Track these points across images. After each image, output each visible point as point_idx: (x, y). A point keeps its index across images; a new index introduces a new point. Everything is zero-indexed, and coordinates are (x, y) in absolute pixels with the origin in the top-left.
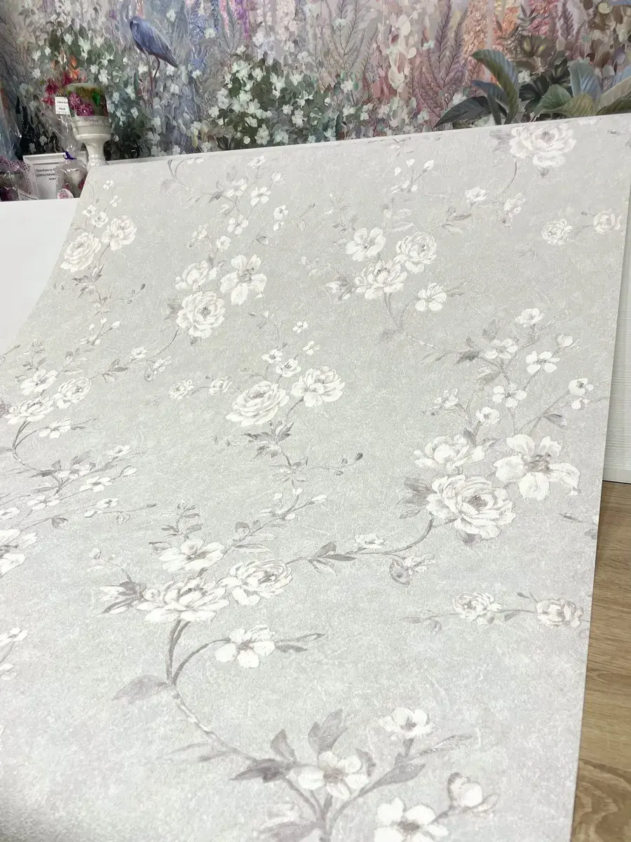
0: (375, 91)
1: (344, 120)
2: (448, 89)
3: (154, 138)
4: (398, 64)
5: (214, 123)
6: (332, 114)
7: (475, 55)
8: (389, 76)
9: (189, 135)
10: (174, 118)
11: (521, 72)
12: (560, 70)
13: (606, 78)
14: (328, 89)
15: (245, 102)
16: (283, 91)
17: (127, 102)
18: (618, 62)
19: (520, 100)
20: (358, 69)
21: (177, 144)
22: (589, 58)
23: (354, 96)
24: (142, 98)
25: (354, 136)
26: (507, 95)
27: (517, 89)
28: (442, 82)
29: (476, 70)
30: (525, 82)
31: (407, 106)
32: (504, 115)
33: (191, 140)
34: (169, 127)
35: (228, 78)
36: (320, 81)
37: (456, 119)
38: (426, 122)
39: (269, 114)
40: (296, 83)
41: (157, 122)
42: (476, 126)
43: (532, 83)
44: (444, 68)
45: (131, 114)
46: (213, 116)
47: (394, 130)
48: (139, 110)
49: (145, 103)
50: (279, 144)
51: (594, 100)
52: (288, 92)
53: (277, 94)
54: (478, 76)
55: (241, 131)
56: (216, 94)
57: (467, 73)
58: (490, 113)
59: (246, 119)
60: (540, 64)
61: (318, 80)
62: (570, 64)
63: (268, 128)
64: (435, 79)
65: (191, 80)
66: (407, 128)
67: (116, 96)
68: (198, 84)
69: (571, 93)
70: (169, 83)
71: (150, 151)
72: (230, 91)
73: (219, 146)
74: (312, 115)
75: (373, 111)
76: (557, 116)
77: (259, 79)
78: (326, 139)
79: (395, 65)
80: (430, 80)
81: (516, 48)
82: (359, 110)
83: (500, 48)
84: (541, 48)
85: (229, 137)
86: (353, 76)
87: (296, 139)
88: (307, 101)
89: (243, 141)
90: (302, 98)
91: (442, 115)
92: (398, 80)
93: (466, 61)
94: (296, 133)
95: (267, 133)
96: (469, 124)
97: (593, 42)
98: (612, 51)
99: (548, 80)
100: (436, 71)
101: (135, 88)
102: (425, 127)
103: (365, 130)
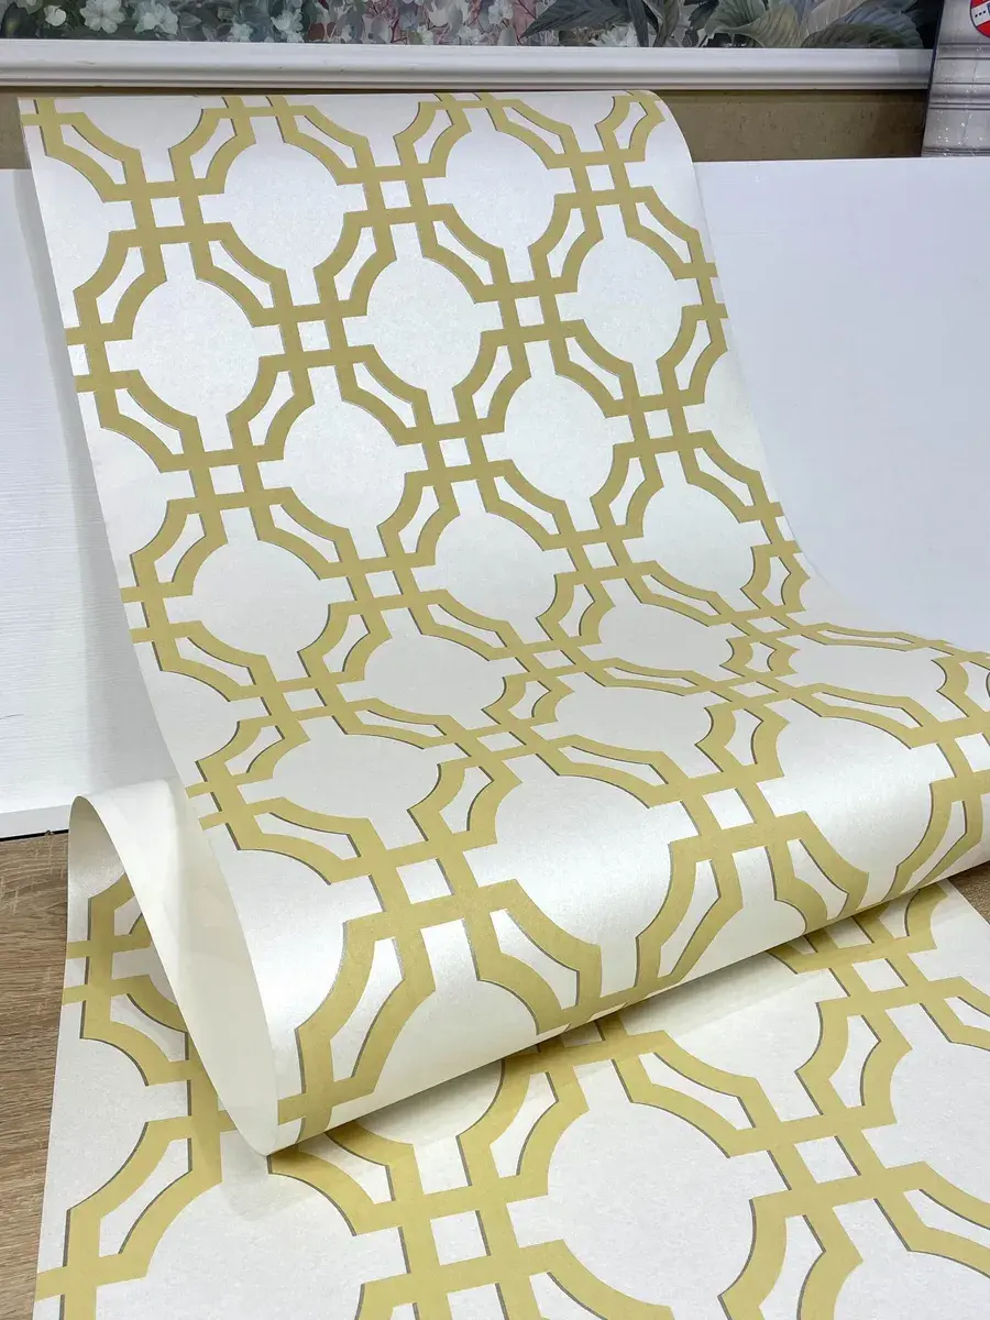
25: (345, 35)
32: (653, 28)
37: (564, 24)
38: (506, 22)
42: (603, 43)
47: (440, 33)
50: (150, 35)
51: (800, 18)
58: (627, 19)
66: (466, 32)
76: (741, 41)
78: (279, 37)
87: (198, 27)
89: (44, 16)
91: (539, 13)
96: (590, 38)
102: (503, 33)
103: (373, 25)
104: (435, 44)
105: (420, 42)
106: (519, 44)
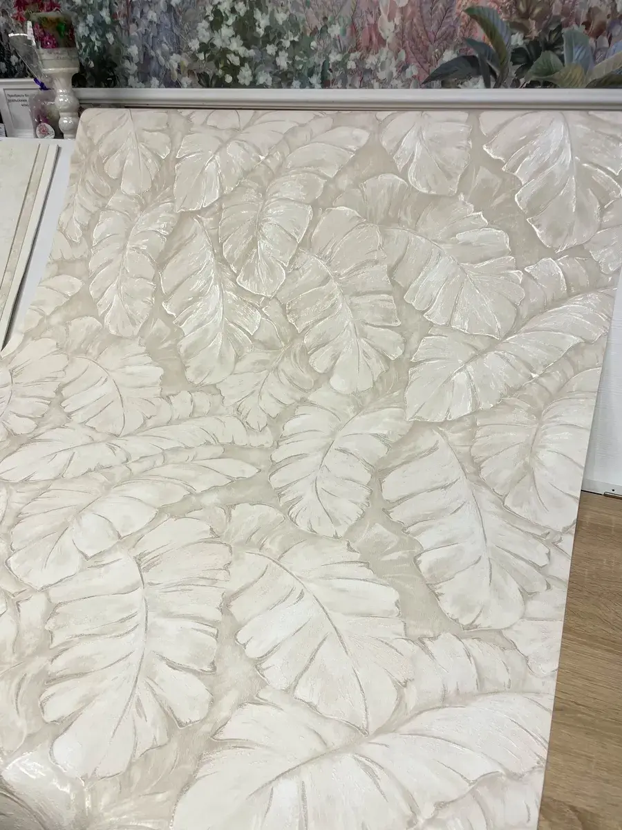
0: (363, 39)
1: (331, 67)
2: (439, 44)
3: (131, 67)
4: (388, 13)
5: (194, 57)
6: (317, 59)
7: (469, 11)
8: (379, 25)
9: (168, 67)
10: (152, 47)
11: (515, 34)
12: (555, 35)
13: (599, 49)
14: (314, 32)
15: (226, 37)
16: (267, 29)
17: (100, 25)
18: (613, 34)
19: (511, 63)
20: (346, 12)
21: (155, 76)
22: (584, 27)
23: (341, 42)
24: (117, 23)
25: (340, 86)
26: (498, 57)
27: (510, 51)
28: (433, 36)
29: (469, 27)
30: (518, 45)
31: (396, 59)
32: (494, 79)
33: (170, 74)
34: (147, 58)
35: (209, 9)
36: (306, 22)
37: (444, 77)
38: (414, 77)
39: (252, 53)
40: (281, 22)
41: (134, 50)
42: (466, 87)
43: (525, 47)
44: (436, 22)
45: (106, 38)
46: (193, 48)
47: (382, 83)
48: (115, 36)
49: (121, 29)
50: (262, 86)
52: (274, 30)
53: (261, 31)
54: (470, 34)
55: (222, 69)
56: (197, 26)
57: (459, 30)
58: (478, 74)
59: (228, 56)
60: (534, 28)
61: (304, 21)
62: (565, 30)
63: (250, 67)
64: (427, 33)
65: (170, 8)
66: (395, 82)
67: (90, 18)
68: (178, 13)
69: (563, 61)
70: (146, 9)
71: (127, 79)
72: (211, 23)
73: (199, 82)
74: (297, 58)
75: (360, 61)
76: (546, 84)
77: (242, 13)
78: (311, 86)
79: (386, 13)
80: (421, 32)
81: (511, 8)
82: (346, 58)
83: (495, 6)
84: (537, 11)
85: (210, 73)
86: (341, 20)
87: (280, 83)
88: (293, 42)
89: (225, 79)
90: (288, 39)
91: (431, 72)
92: (388, 29)
93: (459, 15)
94: (280, 76)
95: (250, 72)
96: (458, 84)
97: (590, 10)
98: (608, 21)
99: (541, 45)
100: (427, 23)
101: (111, 12)
102: (412, 83)
103: (352, 80)
104: (379, 88)
105: (373, 88)
106: (421, 88)
